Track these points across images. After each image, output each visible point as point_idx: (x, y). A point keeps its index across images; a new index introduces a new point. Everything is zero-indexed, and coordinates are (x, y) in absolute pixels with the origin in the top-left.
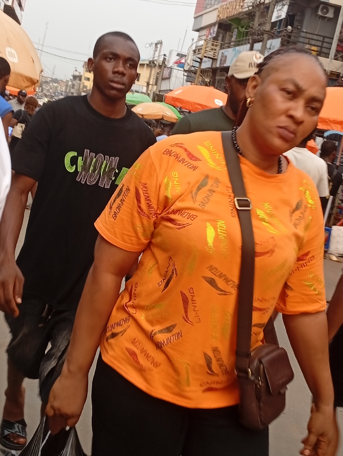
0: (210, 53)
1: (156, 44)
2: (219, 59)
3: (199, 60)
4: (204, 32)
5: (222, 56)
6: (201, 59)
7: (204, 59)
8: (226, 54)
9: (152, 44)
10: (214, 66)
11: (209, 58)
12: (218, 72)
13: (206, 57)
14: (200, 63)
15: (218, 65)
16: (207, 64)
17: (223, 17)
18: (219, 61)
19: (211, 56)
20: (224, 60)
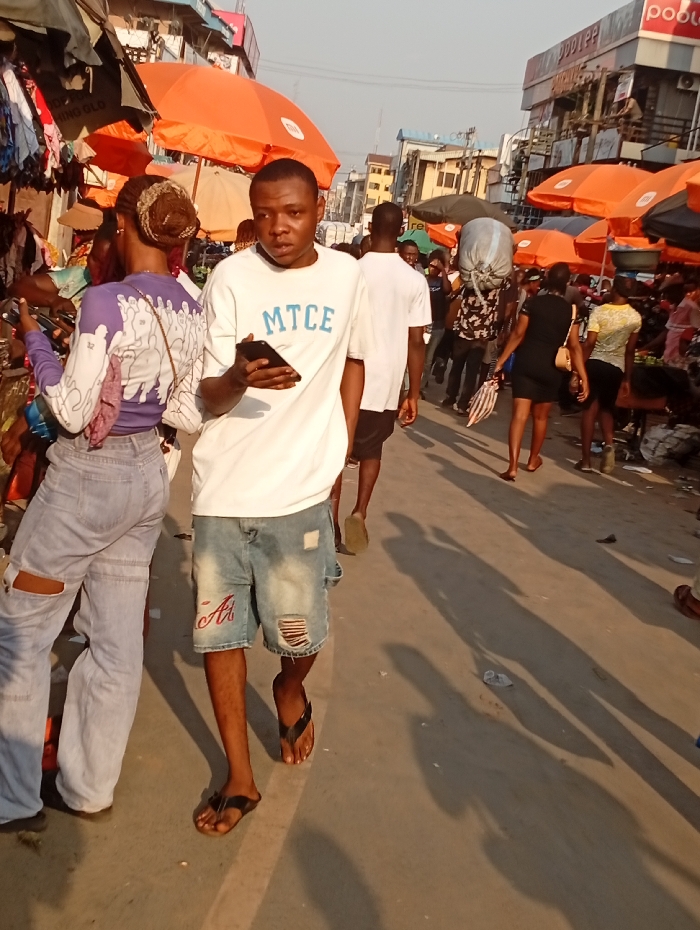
0: (539, 147)
1: (468, 134)
2: (554, 154)
4: (538, 112)
5: (557, 152)
6: (527, 158)
7: (531, 156)
8: (561, 148)
9: (460, 134)
10: (547, 167)
11: (538, 154)
13: (533, 153)
14: (527, 163)
15: (551, 166)
16: (537, 165)
17: (559, 91)
18: (553, 159)
19: (541, 152)
20: (560, 159)
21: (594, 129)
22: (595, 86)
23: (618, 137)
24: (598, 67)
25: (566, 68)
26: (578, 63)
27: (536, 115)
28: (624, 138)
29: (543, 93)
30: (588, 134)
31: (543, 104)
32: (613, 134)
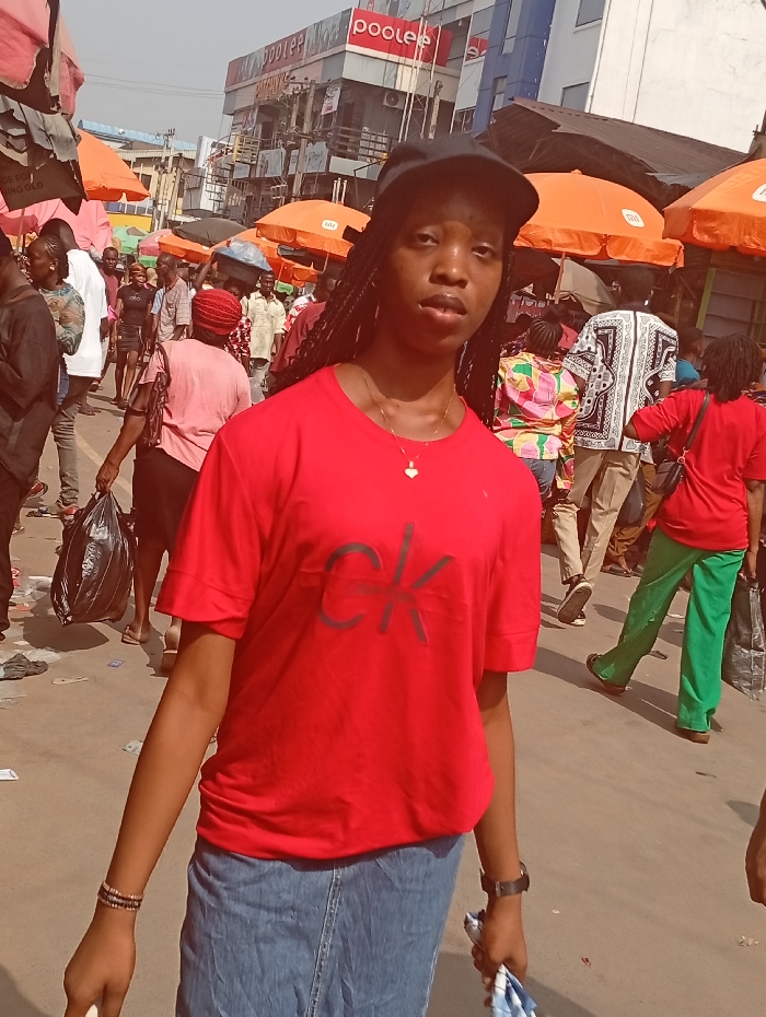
0: (244, 155)
2: (259, 163)
3: (229, 168)
4: (241, 118)
5: (263, 161)
6: (232, 166)
7: (237, 164)
8: (267, 158)
9: (159, 135)
10: (252, 176)
11: (243, 163)
12: (264, 185)
13: (238, 161)
14: (232, 171)
15: (257, 176)
16: (242, 173)
17: (264, 98)
18: (259, 168)
19: (246, 160)
20: (265, 168)
21: (303, 141)
22: (303, 97)
23: (326, 151)
24: (306, 79)
25: (272, 74)
26: (283, 70)
27: (238, 121)
28: (332, 152)
29: (246, 99)
30: (297, 147)
31: (246, 110)
32: (321, 147)
